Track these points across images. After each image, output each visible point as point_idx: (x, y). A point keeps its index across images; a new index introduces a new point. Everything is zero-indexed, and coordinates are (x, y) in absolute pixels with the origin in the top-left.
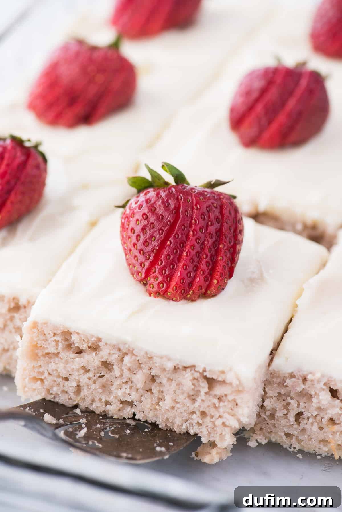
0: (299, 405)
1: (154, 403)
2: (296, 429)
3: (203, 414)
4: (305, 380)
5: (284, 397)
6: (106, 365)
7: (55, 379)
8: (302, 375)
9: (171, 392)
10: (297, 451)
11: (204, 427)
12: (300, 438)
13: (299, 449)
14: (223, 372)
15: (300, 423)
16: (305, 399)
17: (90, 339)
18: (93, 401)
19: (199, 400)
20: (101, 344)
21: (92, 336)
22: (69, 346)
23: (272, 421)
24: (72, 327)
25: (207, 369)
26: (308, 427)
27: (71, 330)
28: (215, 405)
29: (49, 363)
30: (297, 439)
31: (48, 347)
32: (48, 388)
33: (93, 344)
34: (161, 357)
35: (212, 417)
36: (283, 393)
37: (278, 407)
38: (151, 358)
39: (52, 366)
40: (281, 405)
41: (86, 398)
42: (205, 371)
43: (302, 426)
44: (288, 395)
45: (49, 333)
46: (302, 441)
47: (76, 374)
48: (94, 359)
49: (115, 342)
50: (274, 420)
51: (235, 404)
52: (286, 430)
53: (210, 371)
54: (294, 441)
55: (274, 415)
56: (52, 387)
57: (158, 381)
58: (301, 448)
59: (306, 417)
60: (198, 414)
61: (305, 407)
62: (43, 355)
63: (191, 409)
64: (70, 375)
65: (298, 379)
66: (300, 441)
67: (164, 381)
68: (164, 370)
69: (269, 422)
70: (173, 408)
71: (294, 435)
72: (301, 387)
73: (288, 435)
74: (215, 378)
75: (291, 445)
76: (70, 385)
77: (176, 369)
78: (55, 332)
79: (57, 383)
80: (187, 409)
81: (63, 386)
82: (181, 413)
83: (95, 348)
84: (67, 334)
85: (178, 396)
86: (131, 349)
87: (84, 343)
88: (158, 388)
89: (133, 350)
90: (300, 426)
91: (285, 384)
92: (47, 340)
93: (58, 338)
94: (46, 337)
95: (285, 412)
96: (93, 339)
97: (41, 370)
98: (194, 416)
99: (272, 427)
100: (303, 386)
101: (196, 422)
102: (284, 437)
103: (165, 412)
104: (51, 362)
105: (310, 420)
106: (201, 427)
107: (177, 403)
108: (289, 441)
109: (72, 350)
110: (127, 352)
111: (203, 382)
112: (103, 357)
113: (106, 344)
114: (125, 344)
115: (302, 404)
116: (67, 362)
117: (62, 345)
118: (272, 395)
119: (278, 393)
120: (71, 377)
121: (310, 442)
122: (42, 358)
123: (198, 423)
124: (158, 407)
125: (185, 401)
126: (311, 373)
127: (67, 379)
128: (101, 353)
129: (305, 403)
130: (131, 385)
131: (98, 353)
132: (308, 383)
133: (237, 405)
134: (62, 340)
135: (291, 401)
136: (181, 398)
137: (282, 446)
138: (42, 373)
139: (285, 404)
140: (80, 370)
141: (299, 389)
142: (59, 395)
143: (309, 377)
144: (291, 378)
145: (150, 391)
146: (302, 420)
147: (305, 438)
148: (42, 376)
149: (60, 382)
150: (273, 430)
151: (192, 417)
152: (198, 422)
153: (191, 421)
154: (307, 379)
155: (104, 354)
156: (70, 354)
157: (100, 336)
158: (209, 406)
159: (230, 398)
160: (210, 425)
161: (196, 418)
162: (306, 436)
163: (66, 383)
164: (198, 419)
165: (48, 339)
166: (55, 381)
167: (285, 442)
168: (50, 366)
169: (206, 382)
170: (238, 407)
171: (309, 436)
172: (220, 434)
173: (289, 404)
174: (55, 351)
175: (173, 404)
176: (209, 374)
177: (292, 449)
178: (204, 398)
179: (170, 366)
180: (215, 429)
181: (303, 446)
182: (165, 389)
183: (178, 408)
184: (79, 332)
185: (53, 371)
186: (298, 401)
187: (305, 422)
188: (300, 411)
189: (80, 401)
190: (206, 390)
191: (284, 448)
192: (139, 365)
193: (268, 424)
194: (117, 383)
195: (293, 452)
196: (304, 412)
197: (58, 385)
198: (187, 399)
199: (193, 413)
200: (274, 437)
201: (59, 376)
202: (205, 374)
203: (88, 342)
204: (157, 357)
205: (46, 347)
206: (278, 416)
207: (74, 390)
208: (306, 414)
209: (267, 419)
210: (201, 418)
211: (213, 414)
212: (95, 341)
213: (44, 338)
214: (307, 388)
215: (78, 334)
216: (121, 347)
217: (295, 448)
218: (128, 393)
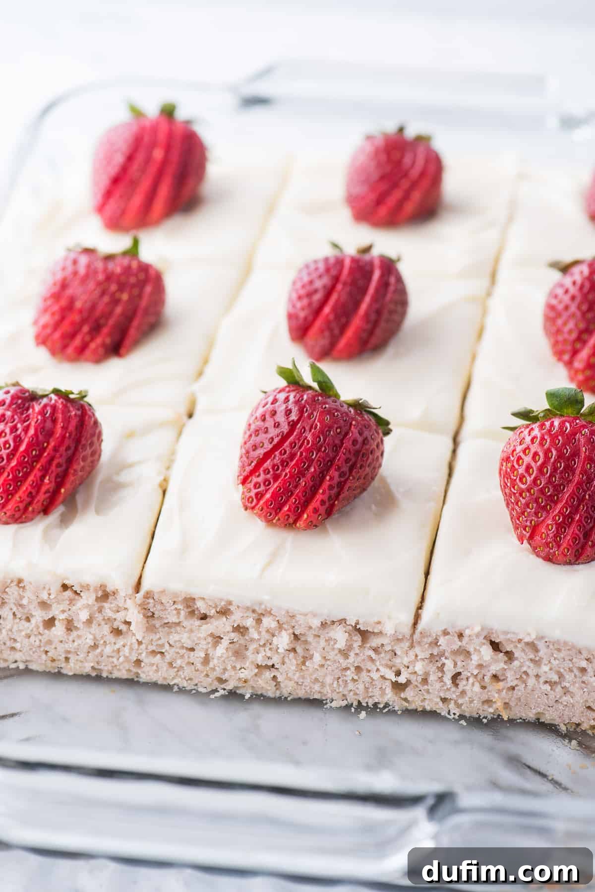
0: (455, 664)
1: (299, 663)
2: (454, 692)
3: (358, 669)
4: (461, 636)
5: (437, 658)
6: (240, 630)
7: (177, 650)
8: (457, 631)
9: (320, 649)
10: (458, 716)
11: (360, 682)
12: (460, 701)
13: (460, 715)
14: (379, 623)
15: (458, 684)
16: (462, 658)
17: (218, 604)
18: (225, 670)
19: (352, 654)
20: (232, 608)
21: (221, 600)
22: (192, 613)
23: (426, 687)
24: (195, 592)
25: (361, 622)
26: (468, 688)
27: (196, 596)
28: (372, 658)
29: (169, 633)
30: (456, 703)
31: (168, 616)
32: (169, 661)
33: (222, 608)
34: (306, 615)
35: (369, 671)
36: (435, 654)
37: (432, 670)
38: (293, 617)
39: (173, 638)
40: (435, 667)
41: (217, 668)
42: (357, 623)
43: (461, 687)
44: (442, 654)
45: (168, 602)
46: (462, 704)
47: (204, 642)
48: (225, 625)
49: (249, 604)
50: (428, 685)
51: (394, 654)
52: (443, 695)
53: (364, 623)
54: (452, 706)
55: (426, 679)
56: (175, 660)
57: (303, 639)
58: (462, 713)
59: (465, 677)
60: (353, 669)
61: (464, 666)
62: (161, 626)
63: (344, 666)
64: (196, 644)
65: (453, 636)
66: (459, 706)
67: (310, 639)
68: (310, 628)
69: (421, 688)
70: (322, 666)
71: (452, 700)
72: (457, 644)
73: (444, 700)
74: (370, 629)
75: (449, 711)
76: (196, 655)
77: (324, 625)
78: (175, 600)
79: (181, 654)
80: (339, 666)
81: (189, 657)
82: (333, 671)
83: (224, 612)
84: (189, 602)
85: (328, 652)
86: (269, 610)
87: (211, 608)
88: (303, 646)
89: (271, 610)
90: (458, 688)
91: (438, 644)
92: (165, 609)
93: (180, 606)
94: (164, 606)
95: (440, 675)
96: (223, 603)
97: (160, 642)
98: (348, 672)
99: (425, 694)
100: (460, 643)
101: (351, 678)
102: (441, 703)
103: (314, 672)
104: (172, 632)
105: (471, 680)
106: (357, 683)
107: (326, 660)
108: (446, 706)
109: (196, 616)
110: (264, 613)
111: (355, 636)
112: (234, 621)
113: (238, 607)
114: (261, 604)
115: (459, 663)
116: (191, 631)
117: (184, 613)
118: (423, 657)
119: (431, 654)
120: (197, 647)
121: (472, 705)
122: (160, 629)
123: (353, 680)
124: (303, 667)
125: (336, 658)
126: (468, 628)
127: (192, 650)
128: (233, 617)
129: (463, 661)
130: (270, 647)
131: (228, 617)
132: (465, 640)
133: (395, 654)
134: (184, 607)
135: (446, 661)
136: (332, 655)
137: (440, 714)
138: (162, 646)
139: (440, 666)
140: (208, 638)
141: (455, 647)
142: (183, 667)
143: (467, 632)
144: (445, 636)
145: (294, 650)
146: (460, 681)
147: (466, 700)
148: (162, 649)
149: (185, 653)
150: (427, 696)
151: (346, 674)
152: (353, 678)
153: (345, 678)
154: (464, 635)
155: (237, 618)
156: (194, 621)
157: (231, 599)
158: (364, 660)
159: (388, 648)
160: (368, 679)
161: (350, 674)
162: (467, 699)
163: (192, 653)
164: (353, 675)
165: (167, 608)
166: (178, 653)
167: (442, 709)
168: (171, 637)
169: (359, 635)
170: (396, 656)
171: (470, 698)
172: (380, 688)
173: (443, 665)
174: (177, 621)
175: (323, 662)
176: (364, 626)
177: (453, 716)
178: (358, 651)
179: (316, 623)
180: (373, 683)
181: (464, 711)
182: (311, 647)
183: (329, 666)
184: (205, 597)
185: (175, 642)
186: (454, 661)
187: (464, 682)
188: (458, 671)
189: (209, 672)
190: (360, 643)
191: (443, 716)
192: (280, 626)
193: (420, 690)
194: (252, 647)
195: (454, 718)
196: (463, 671)
197: (182, 657)
198: (339, 655)
199: (347, 669)
200: (428, 705)
201: (183, 647)
202: (358, 627)
203: (216, 606)
204: (301, 614)
205: (165, 616)
206: (431, 681)
207: (202, 660)
208: (465, 674)
209: (419, 685)
210: (356, 674)
211: (369, 669)
212: (225, 605)
213: (162, 608)
214: (464, 645)
215: (203, 599)
216: (257, 609)
217: (454, 714)
218: (267, 657)
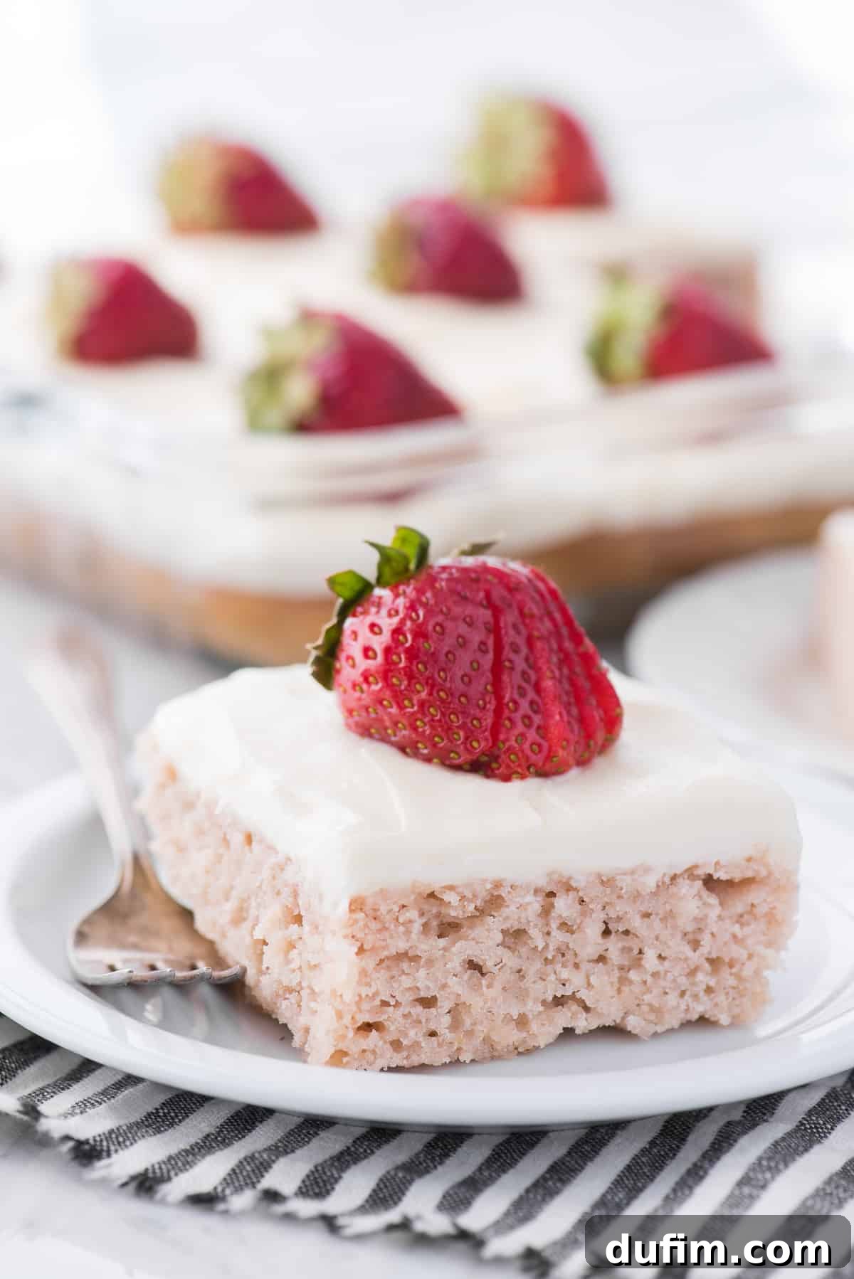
3: (716, 964)
7: (408, 1010)
17: (478, 890)
19: (706, 937)
20: (503, 892)
21: (484, 881)
24: (435, 879)
27: (441, 887)
28: (736, 935)
31: (389, 942)
33: (486, 897)
34: (633, 872)
35: (734, 963)
38: (609, 882)
39: (400, 984)
45: (390, 911)
48: (488, 933)
53: (727, 864)
56: (404, 1032)
57: (621, 928)
60: (706, 967)
62: (375, 967)
63: (692, 964)
64: (439, 988)
67: (635, 923)
74: (735, 876)
77: (660, 888)
78: (403, 900)
79: (415, 1017)
80: (684, 966)
81: (427, 1021)
82: (674, 980)
83: (493, 902)
85: (666, 943)
86: (565, 880)
87: (467, 902)
89: (570, 878)
93: (411, 915)
96: (488, 886)
97: (379, 1001)
106: (714, 994)
107: (664, 961)
110: (557, 890)
111: (708, 896)
112: (507, 919)
113: (514, 887)
114: (552, 873)
116: (430, 963)
120: (441, 993)
123: (709, 990)
125: (679, 951)
128: (505, 911)
131: (497, 915)
152: (707, 986)
155: (510, 915)
158: (725, 944)
161: (701, 979)
163: (432, 1010)
164: (706, 979)
165: (387, 925)
166: (409, 1016)
168: (396, 985)
174: (405, 947)
176: (726, 872)
178: (715, 929)
179: (649, 883)
182: (636, 942)
183: (666, 971)
184: (455, 883)
185: (404, 992)
190: (717, 911)
192: (584, 909)
194: (533, 968)
197: (417, 1021)
198: (684, 944)
199: (697, 969)
201: (416, 1001)
203: (475, 898)
204: (625, 874)
210: (712, 975)
211: (735, 958)
212: (490, 890)
215: (455, 887)
216: (544, 884)
218: (560, 980)
